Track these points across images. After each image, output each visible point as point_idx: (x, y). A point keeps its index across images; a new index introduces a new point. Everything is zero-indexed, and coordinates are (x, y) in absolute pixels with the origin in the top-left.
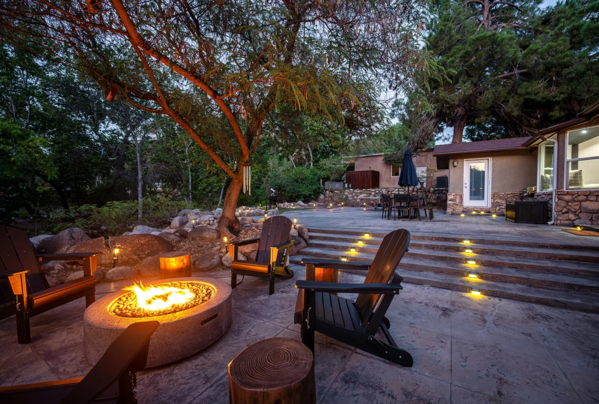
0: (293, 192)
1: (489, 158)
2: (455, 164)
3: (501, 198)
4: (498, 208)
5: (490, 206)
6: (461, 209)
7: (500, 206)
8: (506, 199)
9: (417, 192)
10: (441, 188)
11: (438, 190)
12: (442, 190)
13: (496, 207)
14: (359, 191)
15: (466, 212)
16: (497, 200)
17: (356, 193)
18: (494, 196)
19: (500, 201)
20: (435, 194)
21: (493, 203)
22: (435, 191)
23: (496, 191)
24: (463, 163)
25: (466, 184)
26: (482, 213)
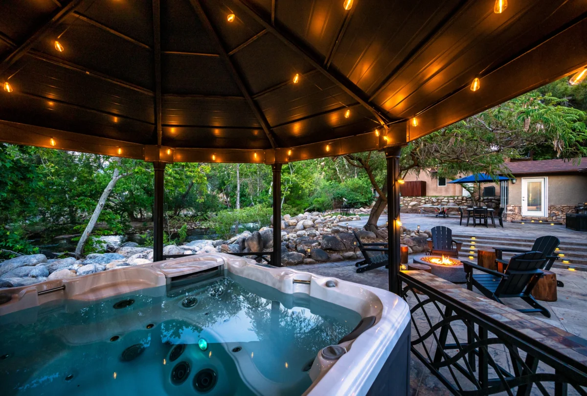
0: (352, 200)
1: (545, 177)
2: (514, 181)
3: (557, 210)
4: (554, 218)
5: (547, 216)
6: (520, 218)
7: (556, 216)
8: (561, 211)
9: (466, 200)
10: (490, 198)
11: (488, 199)
12: (491, 200)
13: (553, 217)
14: (409, 199)
15: (525, 220)
16: (554, 212)
17: (407, 201)
18: (551, 208)
19: (556, 212)
20: (485, 203)
21: (550, 214)
22: (484, 200)
23: (552, 204)
24: (521, 181)
25: (524, 197)
26: (541, 222)
